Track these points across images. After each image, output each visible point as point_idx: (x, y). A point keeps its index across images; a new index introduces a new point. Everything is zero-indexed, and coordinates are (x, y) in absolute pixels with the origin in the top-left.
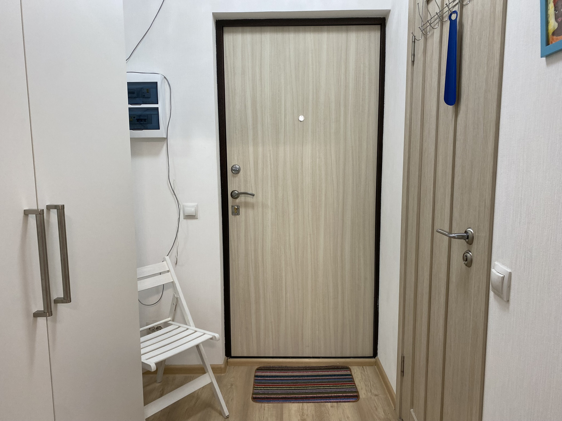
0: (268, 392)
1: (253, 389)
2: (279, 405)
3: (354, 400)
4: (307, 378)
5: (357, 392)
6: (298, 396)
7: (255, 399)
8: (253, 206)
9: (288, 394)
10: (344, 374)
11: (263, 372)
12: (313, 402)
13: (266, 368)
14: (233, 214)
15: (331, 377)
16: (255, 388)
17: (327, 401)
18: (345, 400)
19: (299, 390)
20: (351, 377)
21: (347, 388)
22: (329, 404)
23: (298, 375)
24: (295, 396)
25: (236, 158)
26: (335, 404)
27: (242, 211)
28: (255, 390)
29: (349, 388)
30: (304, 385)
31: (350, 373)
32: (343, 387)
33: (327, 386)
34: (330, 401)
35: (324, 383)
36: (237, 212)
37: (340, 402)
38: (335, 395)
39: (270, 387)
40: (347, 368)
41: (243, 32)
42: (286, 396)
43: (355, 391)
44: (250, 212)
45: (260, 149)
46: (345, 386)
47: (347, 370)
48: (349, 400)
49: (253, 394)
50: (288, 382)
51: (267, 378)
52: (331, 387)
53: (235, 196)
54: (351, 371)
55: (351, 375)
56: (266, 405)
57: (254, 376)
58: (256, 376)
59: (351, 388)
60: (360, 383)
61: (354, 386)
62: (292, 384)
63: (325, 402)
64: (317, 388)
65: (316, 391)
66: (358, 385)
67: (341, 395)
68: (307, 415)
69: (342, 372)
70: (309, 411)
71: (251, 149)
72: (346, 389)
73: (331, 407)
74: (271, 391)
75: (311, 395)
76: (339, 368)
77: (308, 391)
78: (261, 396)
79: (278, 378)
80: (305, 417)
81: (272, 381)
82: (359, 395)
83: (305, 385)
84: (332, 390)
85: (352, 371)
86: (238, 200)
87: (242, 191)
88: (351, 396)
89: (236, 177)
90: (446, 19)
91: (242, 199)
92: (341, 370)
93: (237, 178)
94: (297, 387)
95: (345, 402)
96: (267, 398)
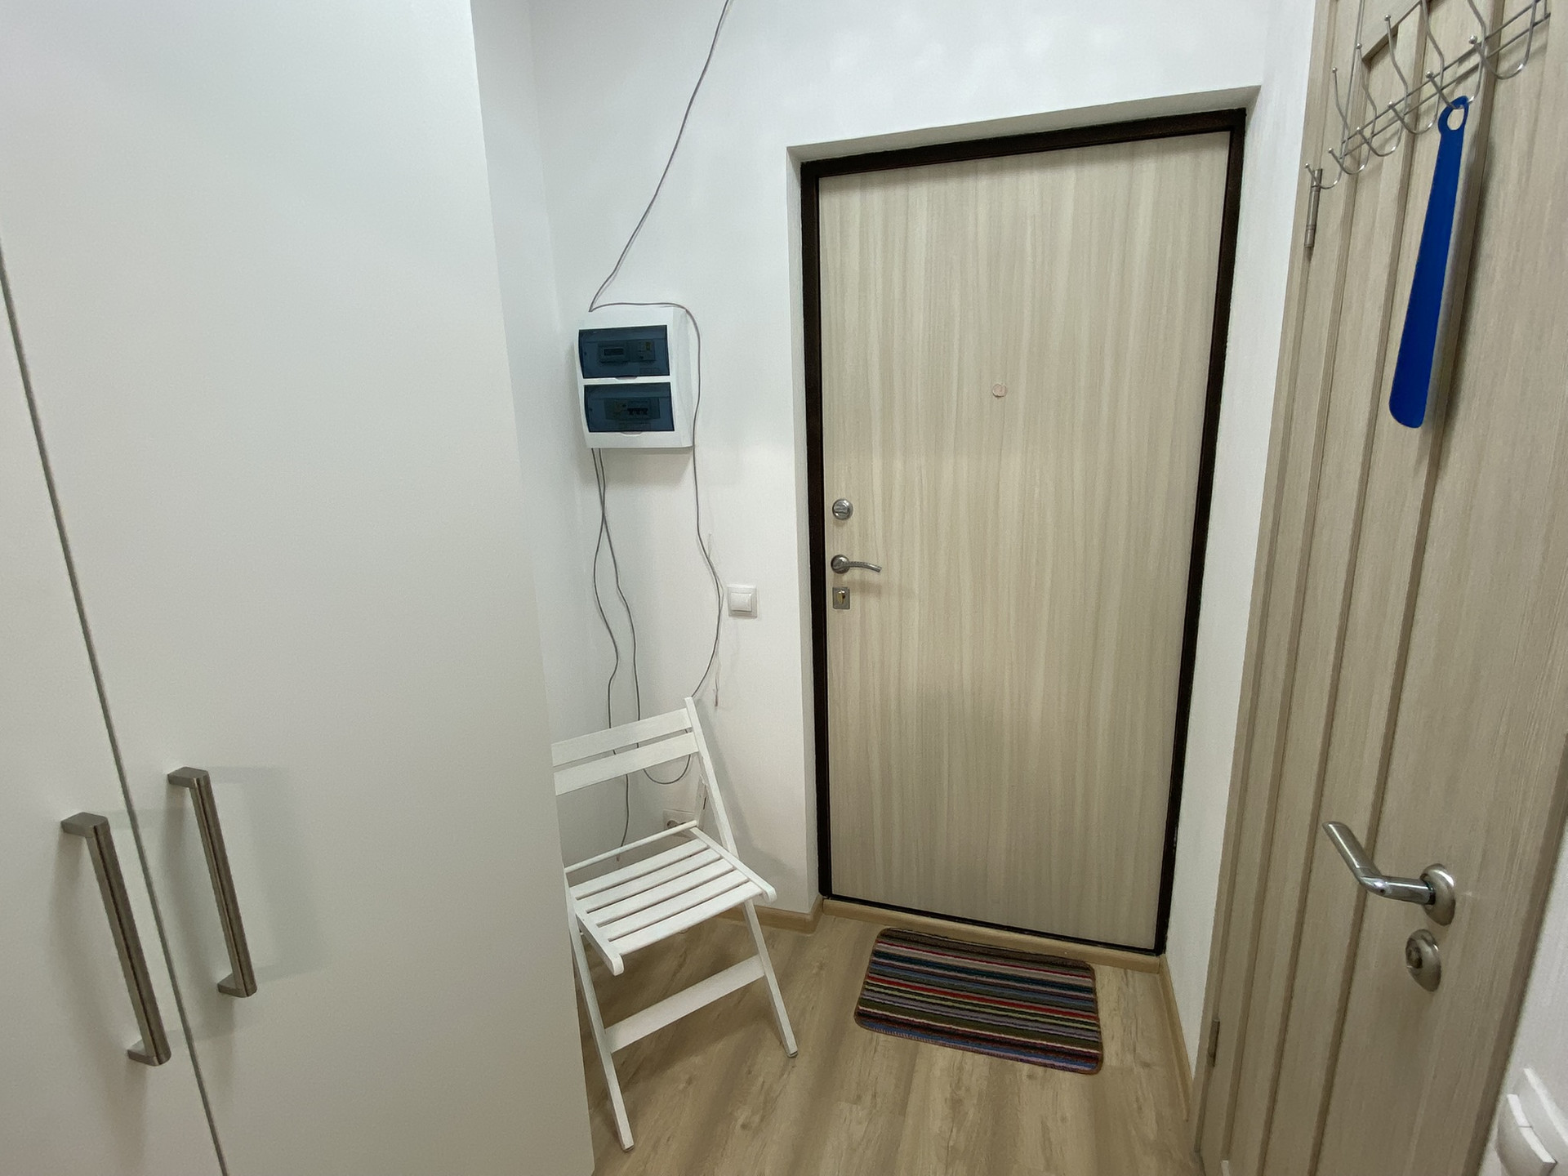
0: (894, 1002)
1: (864, 989)
2: (911, 1043)
3: (1086, 1069)
4: (988, 980)
5: (1099, 1045)
6: (956, 1028)
7: (863, 1018)
8: (878, 590)
9: (935, 1017)
10: (1076, 986)
11: (892, 945)
12: (988, 1054)
13: (901, 935)
14: (836, 605)
15: (1044, 989)
16: (867, 987)
17: (1022, 1057)
18: (1064, 1064)
19: (962, 1012)
20: (1092, 996)
21: (1077, 1028)
22: (1026, 1066)
23: (968, 966)
24: (951, 1028)
25: (843, 485)
26: (1040, 1070)
27: (855, 600)
28: (866, 993)
29: (1082, 1029)
30: (974, 998)
31: (1090, 985)
32: (1067, 1024)
33: (1028, 1011)
34: (1029, 1059)
35: (1025, 1001)
36: (844, 602)
37: (1053, 1067)
38: (1045, 1043)
39: (899, 991)
40: (1085, 969)
41: (863, 186)
42: (931, 1023)
43: (1094, 1041)
44: (872, 603)
45: (898, 465)
46: (1073, 1021)
47: (1085, 974)
48: (1074, 1067)
49: (862, 1001)
50: (942, 981)
51: (897, 964)
52: (1038, 1018)
53: (842, 568)
54: (1094, 979)
55: (1092, 990)
56: (882, 1037)
57: (873, 953)
58: (876, 953)
59: (1087, 1030)
60: (1113, 1018)
61: (1093, 1025)
62: (950, 991)
63: (1017, 1060)
64: (1006, 1013)
65: (1001, 1022)
66: (1105, 1026)
67: (1059, 1045)
68: (968, 1090)
69: (1073, 977)
70: (973, 1079)
71: (877, 464)
72: (1072, 1031)
73: (1030, 1077)
74: (901, 1000)
75: (988, 1033)
76: (1065, 966)
77: (982, 1019)
78: (875, 1011)
79: (922, 968)
80: (962, 1093)
81: (908, 974)
82: (1102, 1055)
83: (979, 999)
84: (1038, 1027)
85: (1098, 977)
86: (846, 577)
87: (856, 559)
88: (1083, 1056)
89: (842, 525)
90: (1429, 122)
91: (855, 574)
92: (1070, 973)
93: (845, 528)
94: (960, 1002)
95: (1064, 1069)
96: (887, 1020)
